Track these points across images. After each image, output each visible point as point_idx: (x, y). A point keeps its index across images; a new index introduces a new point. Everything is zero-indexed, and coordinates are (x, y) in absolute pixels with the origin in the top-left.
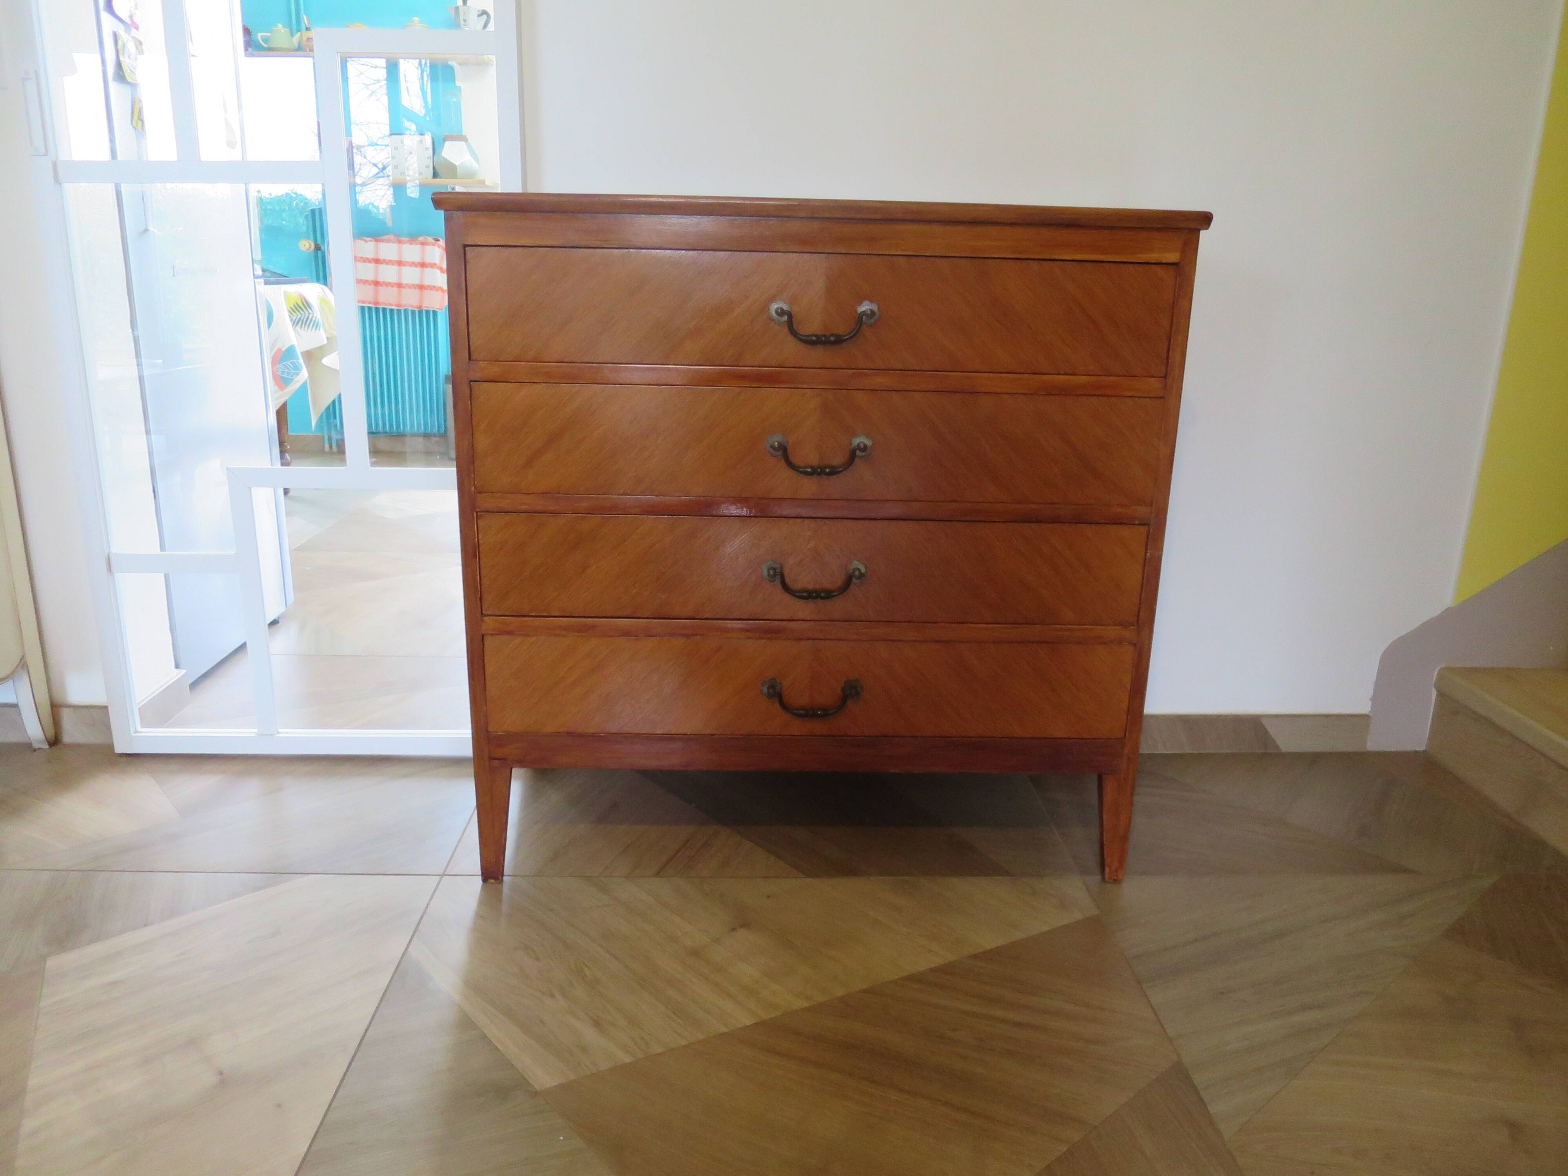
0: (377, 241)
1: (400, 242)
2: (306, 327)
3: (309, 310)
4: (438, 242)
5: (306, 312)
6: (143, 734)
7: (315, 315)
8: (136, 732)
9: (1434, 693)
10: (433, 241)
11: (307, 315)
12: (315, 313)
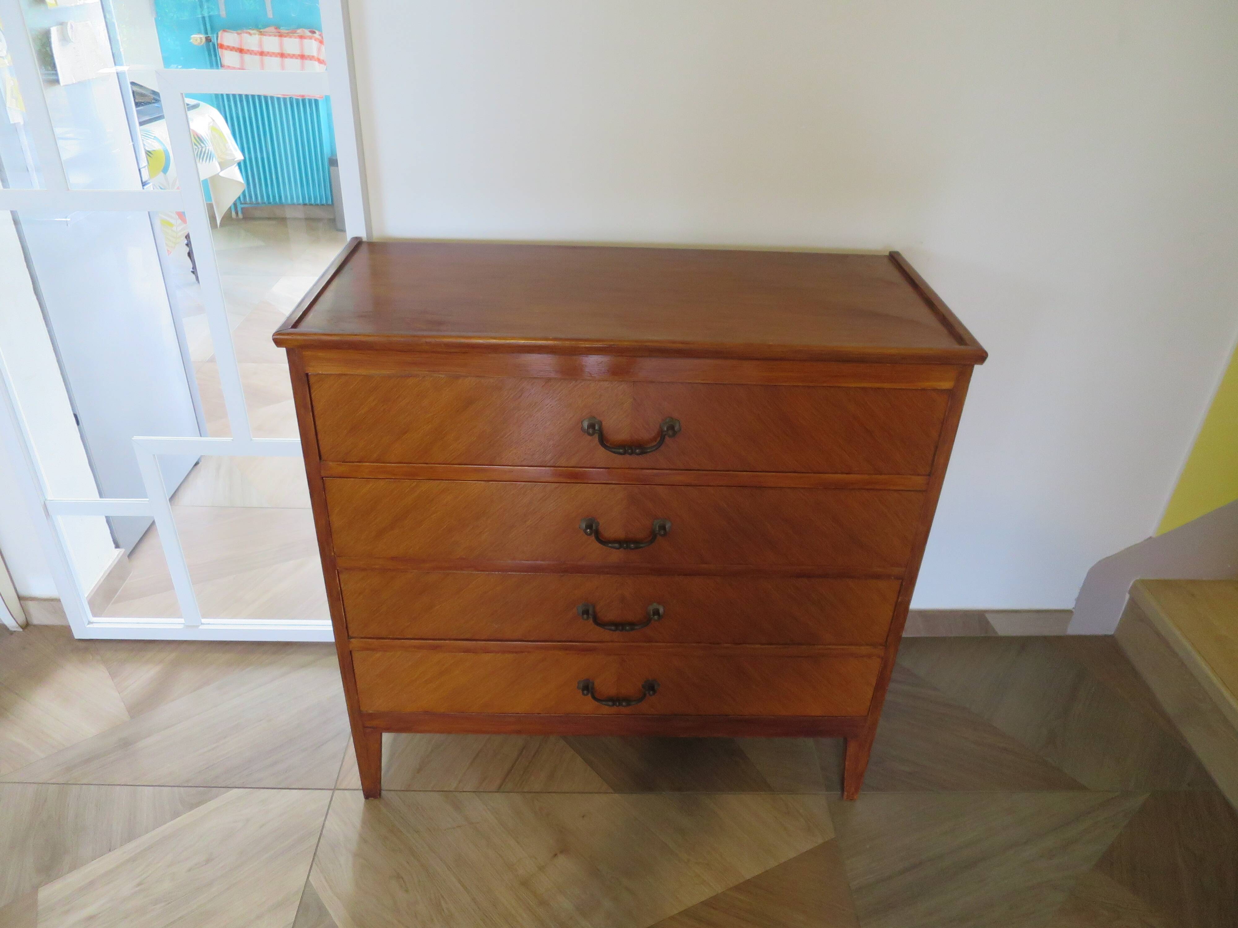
0: (261, 33)
1: (281, 36)
2: (201, 160)
3: (202, 144)
4: (315, 35)
5: (199, 147)
6: (95, 626)
7: (207, 148)
8: (90, 623)
9: (1127, 596)
10: (310, 34)
11: (200, 149)
12: (207, 145)
